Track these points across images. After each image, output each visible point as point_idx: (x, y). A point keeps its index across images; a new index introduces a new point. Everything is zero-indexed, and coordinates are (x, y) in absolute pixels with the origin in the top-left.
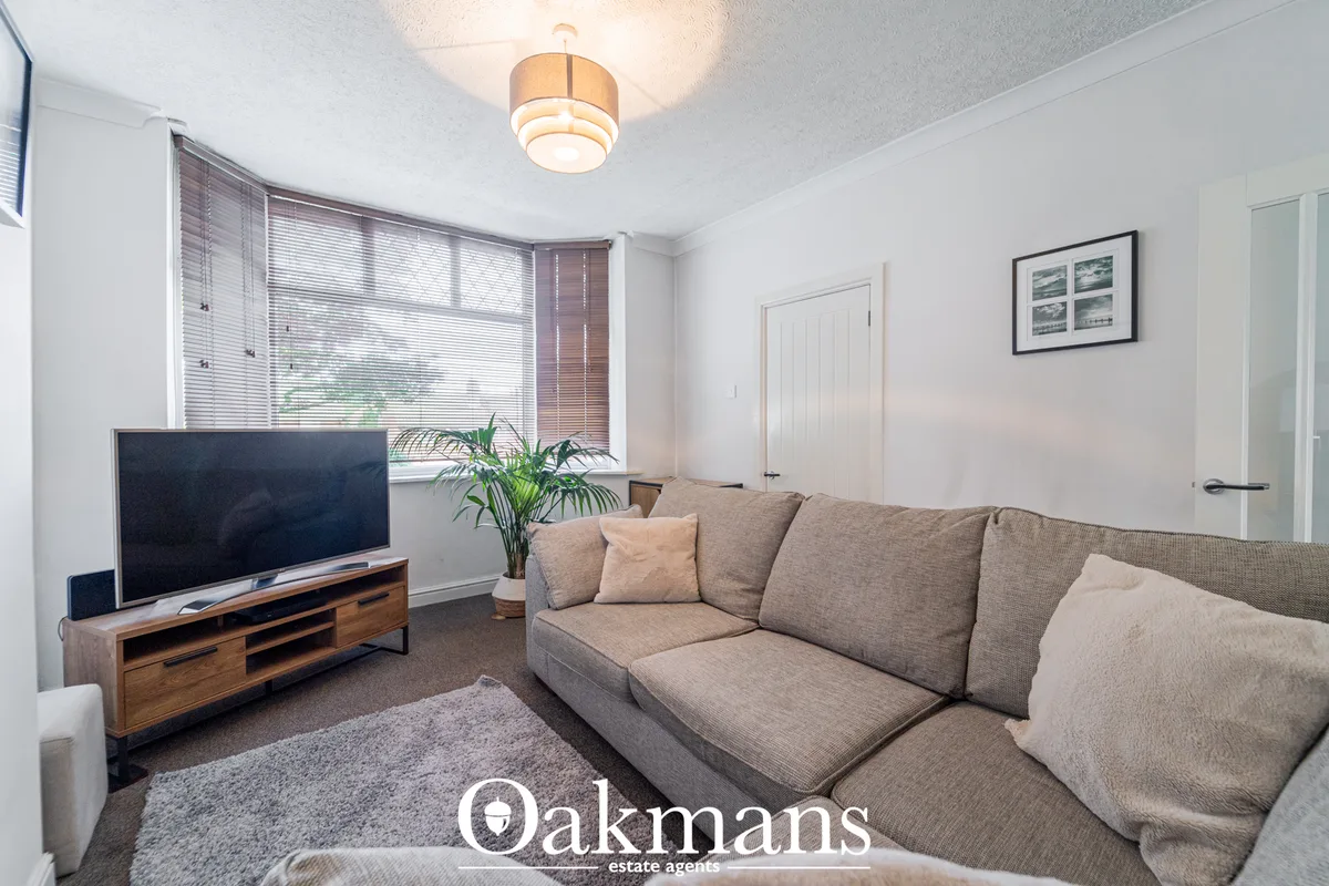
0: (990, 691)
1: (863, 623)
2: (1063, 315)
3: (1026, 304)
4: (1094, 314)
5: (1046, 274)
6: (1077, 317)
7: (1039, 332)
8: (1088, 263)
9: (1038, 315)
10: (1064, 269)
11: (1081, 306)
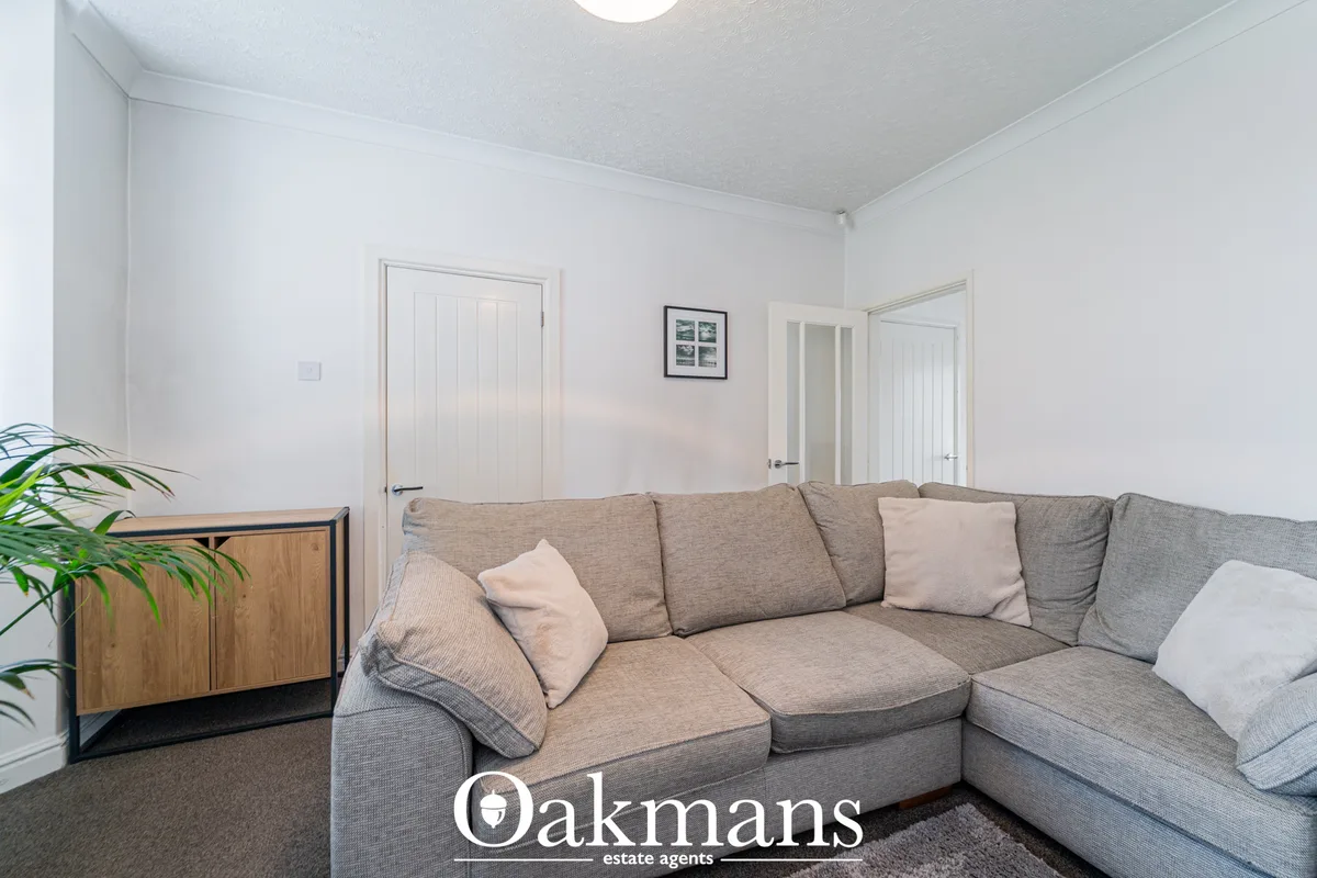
0: (862, 594)
1: (788, 584)
2: (693, 355)
3: (673, 342)
4: (709, 358)
5: (684, 323)
6: (700, 358)
7: (679, 362)
8: (706, 324)
9: (680, 351)
10: (692, 323)
11: (703, 351)
